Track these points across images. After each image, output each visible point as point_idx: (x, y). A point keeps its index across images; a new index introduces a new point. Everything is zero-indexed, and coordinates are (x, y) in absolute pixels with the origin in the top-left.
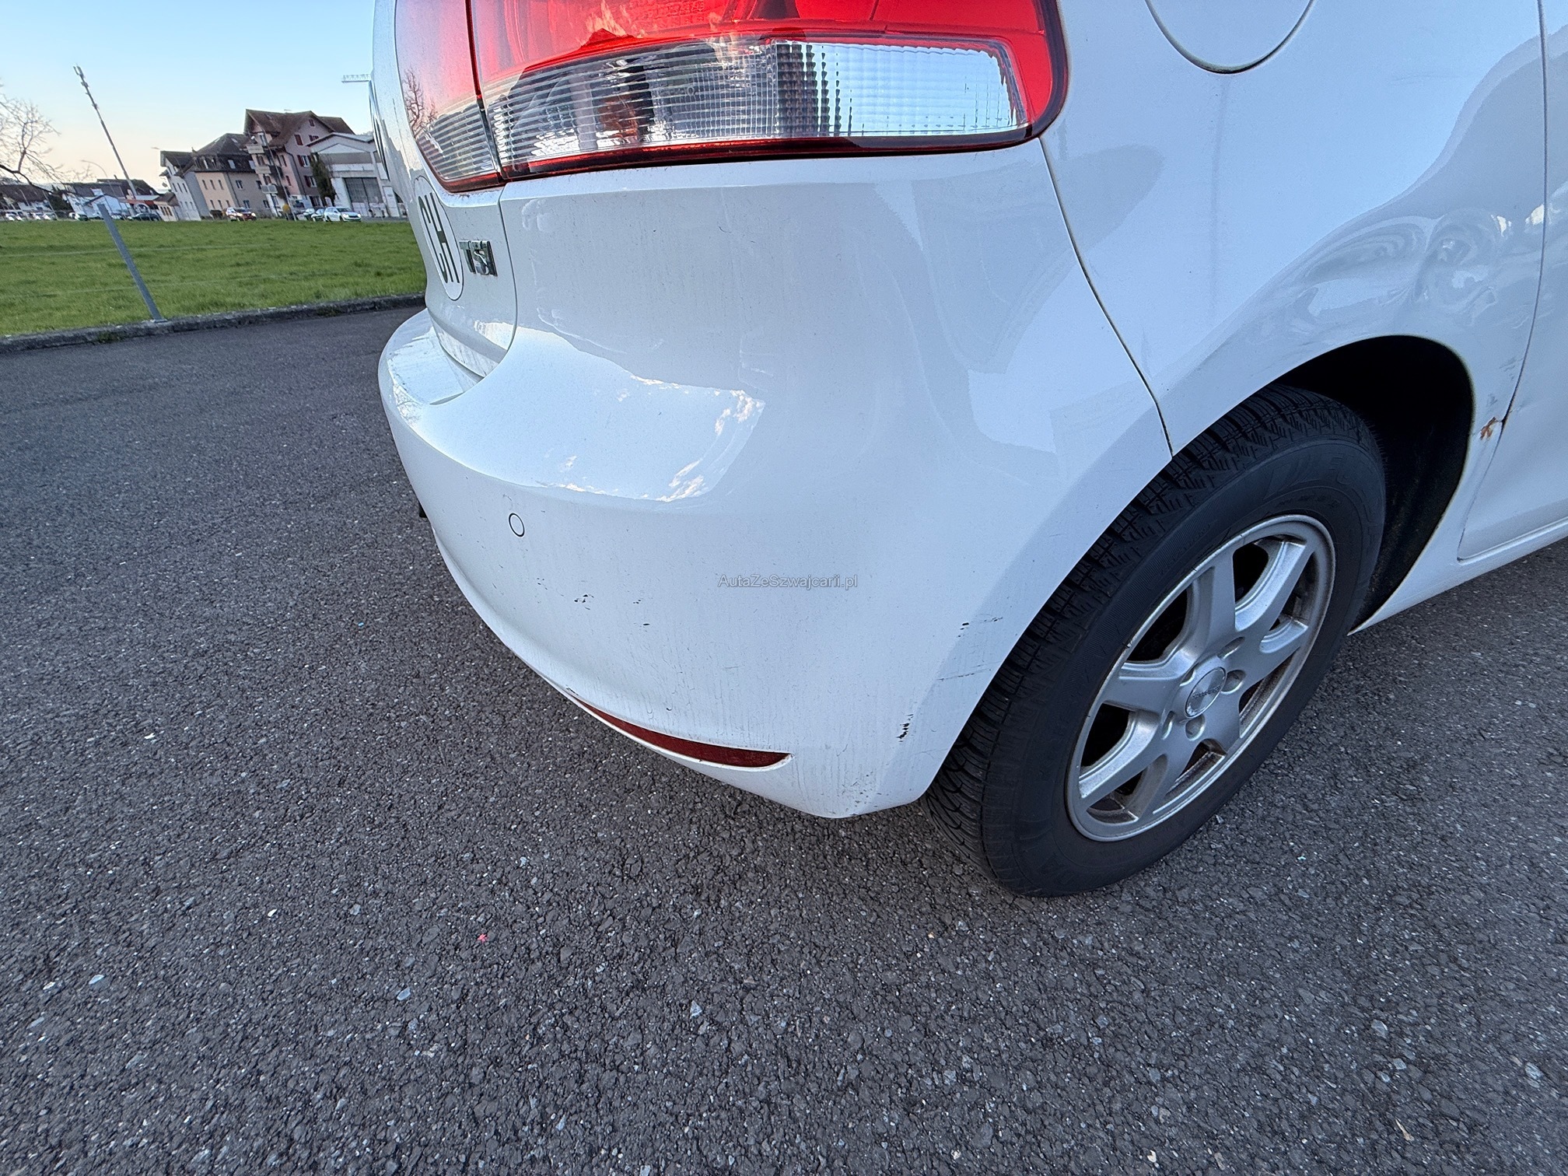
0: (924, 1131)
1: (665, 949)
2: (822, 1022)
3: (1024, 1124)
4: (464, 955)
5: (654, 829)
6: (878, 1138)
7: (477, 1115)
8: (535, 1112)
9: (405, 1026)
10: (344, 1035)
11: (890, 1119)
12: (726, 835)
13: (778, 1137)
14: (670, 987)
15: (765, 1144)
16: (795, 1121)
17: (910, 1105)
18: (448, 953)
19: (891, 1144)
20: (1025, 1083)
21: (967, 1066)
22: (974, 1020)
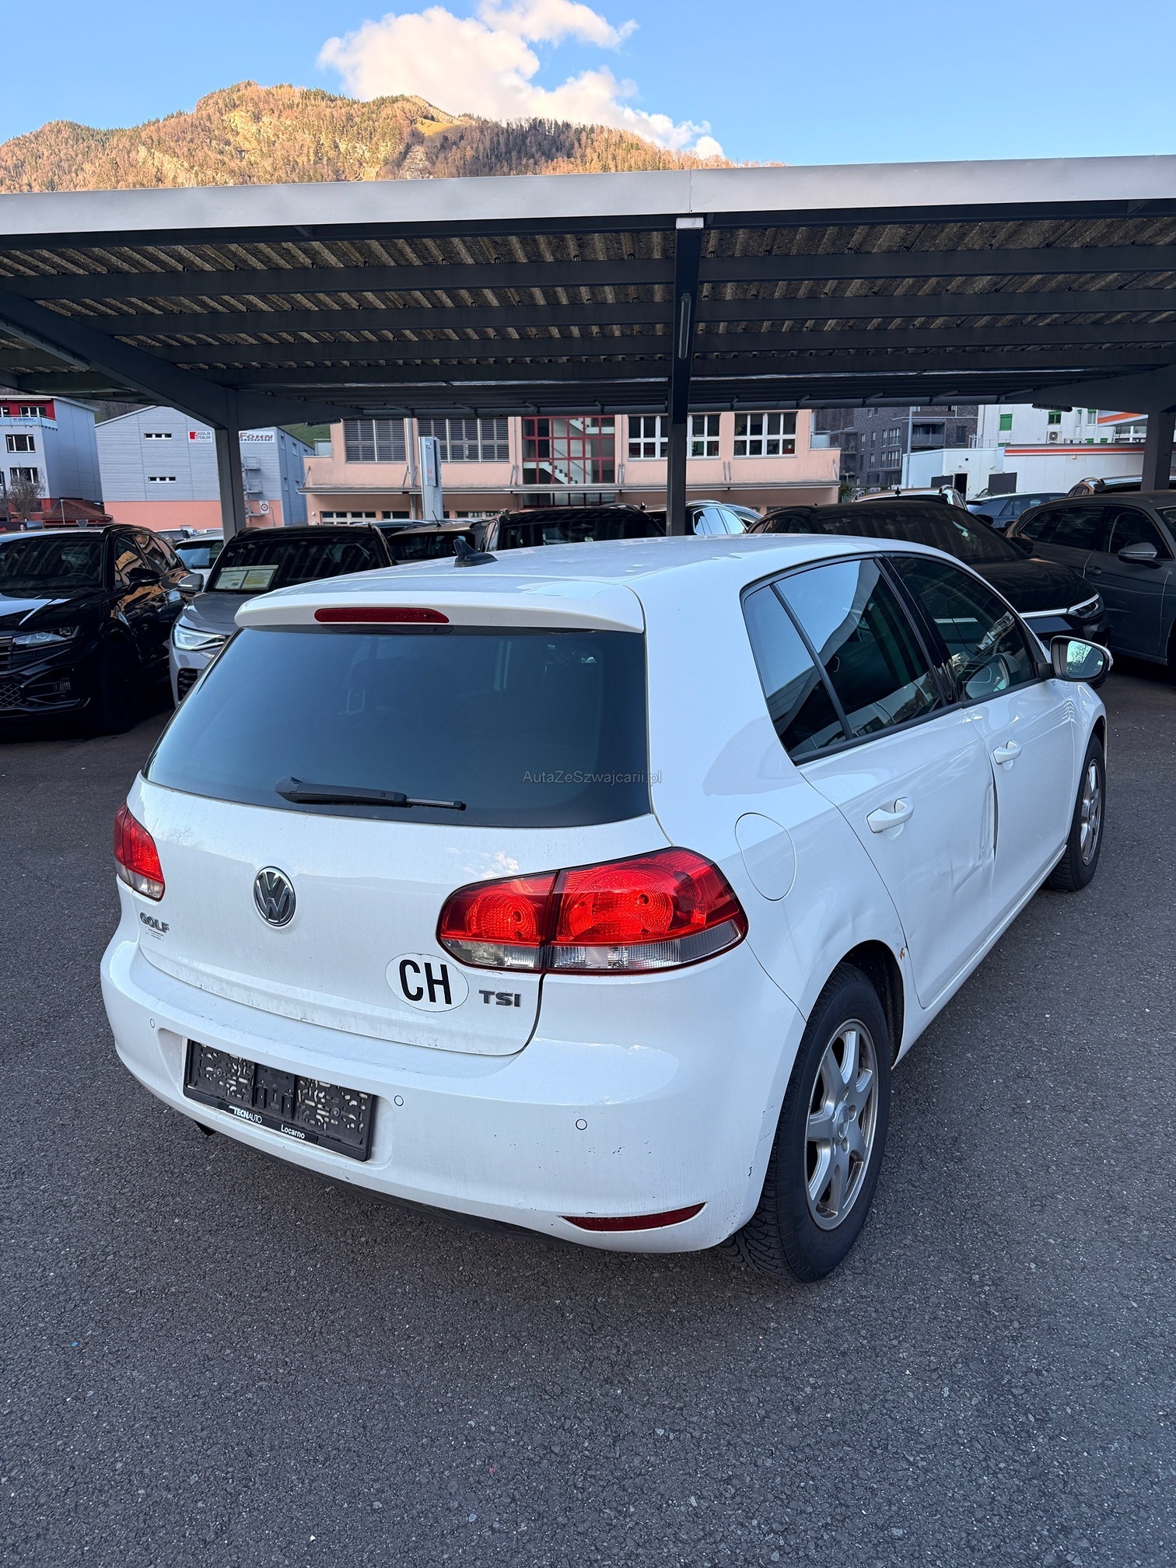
0: (809, 1415)
1: (617, 1416)
2: (732, 1401)
3: (851, 1389)
4: (490, 1483)
5: (545, 1364)
6: (791, 1429)
7: (581, 1531)
8: (613, 1514)
9: (491, 1528)
10: (457, 1551)
11: (792, 1419)
12: (600, 1345)
13: (745, 1453)
14: (637, 1430)
15: (741, 1459)
16: (748, 1444)
17: (797, 1410)
18: (476, 1487)
19: (798, 1428)
20: (842, 1373)
21: (814, 1382)
22: (805, 1362)
